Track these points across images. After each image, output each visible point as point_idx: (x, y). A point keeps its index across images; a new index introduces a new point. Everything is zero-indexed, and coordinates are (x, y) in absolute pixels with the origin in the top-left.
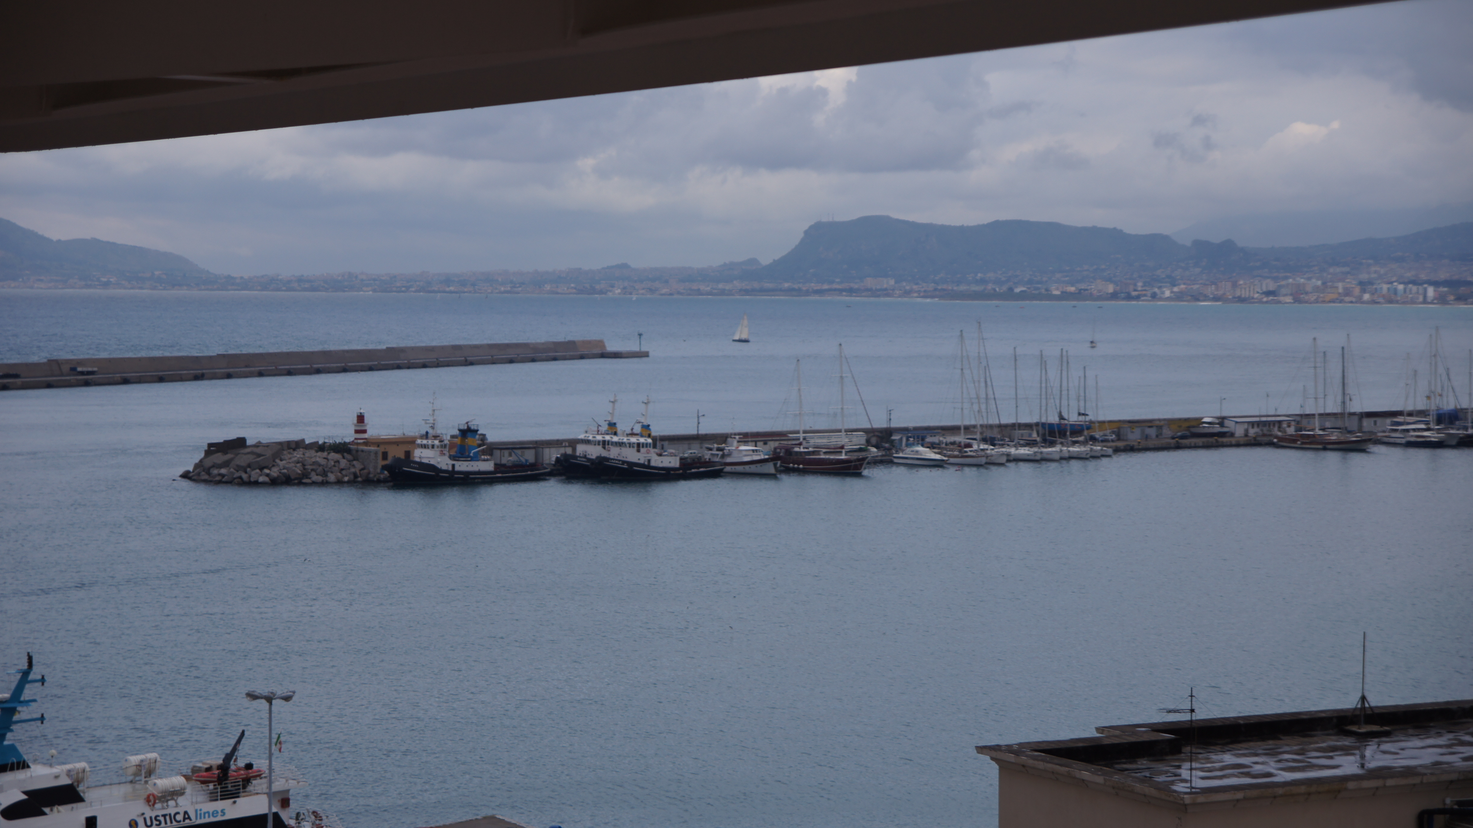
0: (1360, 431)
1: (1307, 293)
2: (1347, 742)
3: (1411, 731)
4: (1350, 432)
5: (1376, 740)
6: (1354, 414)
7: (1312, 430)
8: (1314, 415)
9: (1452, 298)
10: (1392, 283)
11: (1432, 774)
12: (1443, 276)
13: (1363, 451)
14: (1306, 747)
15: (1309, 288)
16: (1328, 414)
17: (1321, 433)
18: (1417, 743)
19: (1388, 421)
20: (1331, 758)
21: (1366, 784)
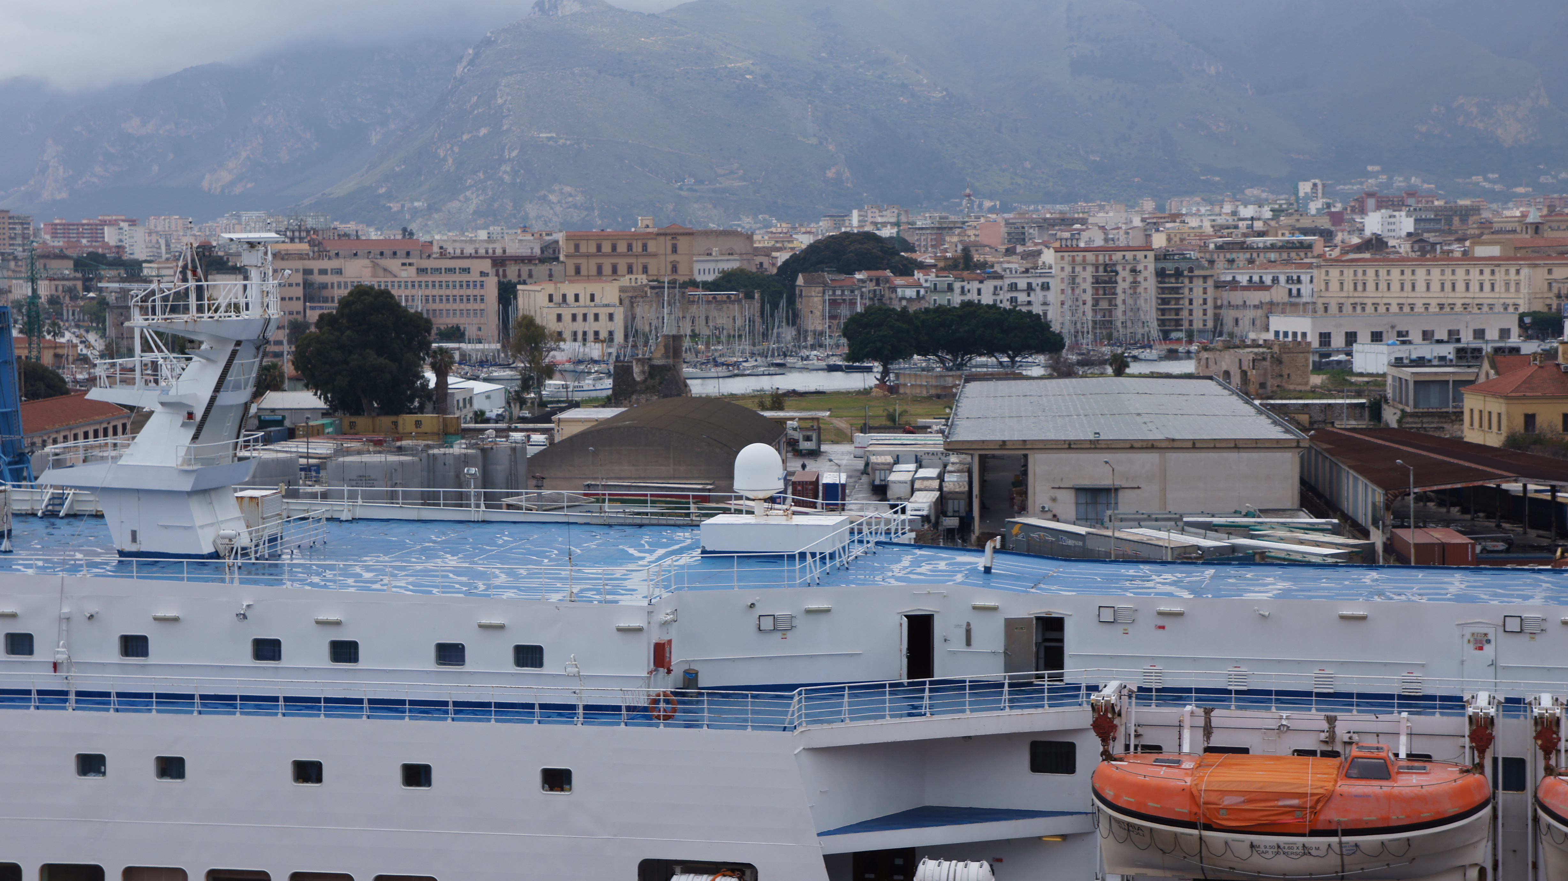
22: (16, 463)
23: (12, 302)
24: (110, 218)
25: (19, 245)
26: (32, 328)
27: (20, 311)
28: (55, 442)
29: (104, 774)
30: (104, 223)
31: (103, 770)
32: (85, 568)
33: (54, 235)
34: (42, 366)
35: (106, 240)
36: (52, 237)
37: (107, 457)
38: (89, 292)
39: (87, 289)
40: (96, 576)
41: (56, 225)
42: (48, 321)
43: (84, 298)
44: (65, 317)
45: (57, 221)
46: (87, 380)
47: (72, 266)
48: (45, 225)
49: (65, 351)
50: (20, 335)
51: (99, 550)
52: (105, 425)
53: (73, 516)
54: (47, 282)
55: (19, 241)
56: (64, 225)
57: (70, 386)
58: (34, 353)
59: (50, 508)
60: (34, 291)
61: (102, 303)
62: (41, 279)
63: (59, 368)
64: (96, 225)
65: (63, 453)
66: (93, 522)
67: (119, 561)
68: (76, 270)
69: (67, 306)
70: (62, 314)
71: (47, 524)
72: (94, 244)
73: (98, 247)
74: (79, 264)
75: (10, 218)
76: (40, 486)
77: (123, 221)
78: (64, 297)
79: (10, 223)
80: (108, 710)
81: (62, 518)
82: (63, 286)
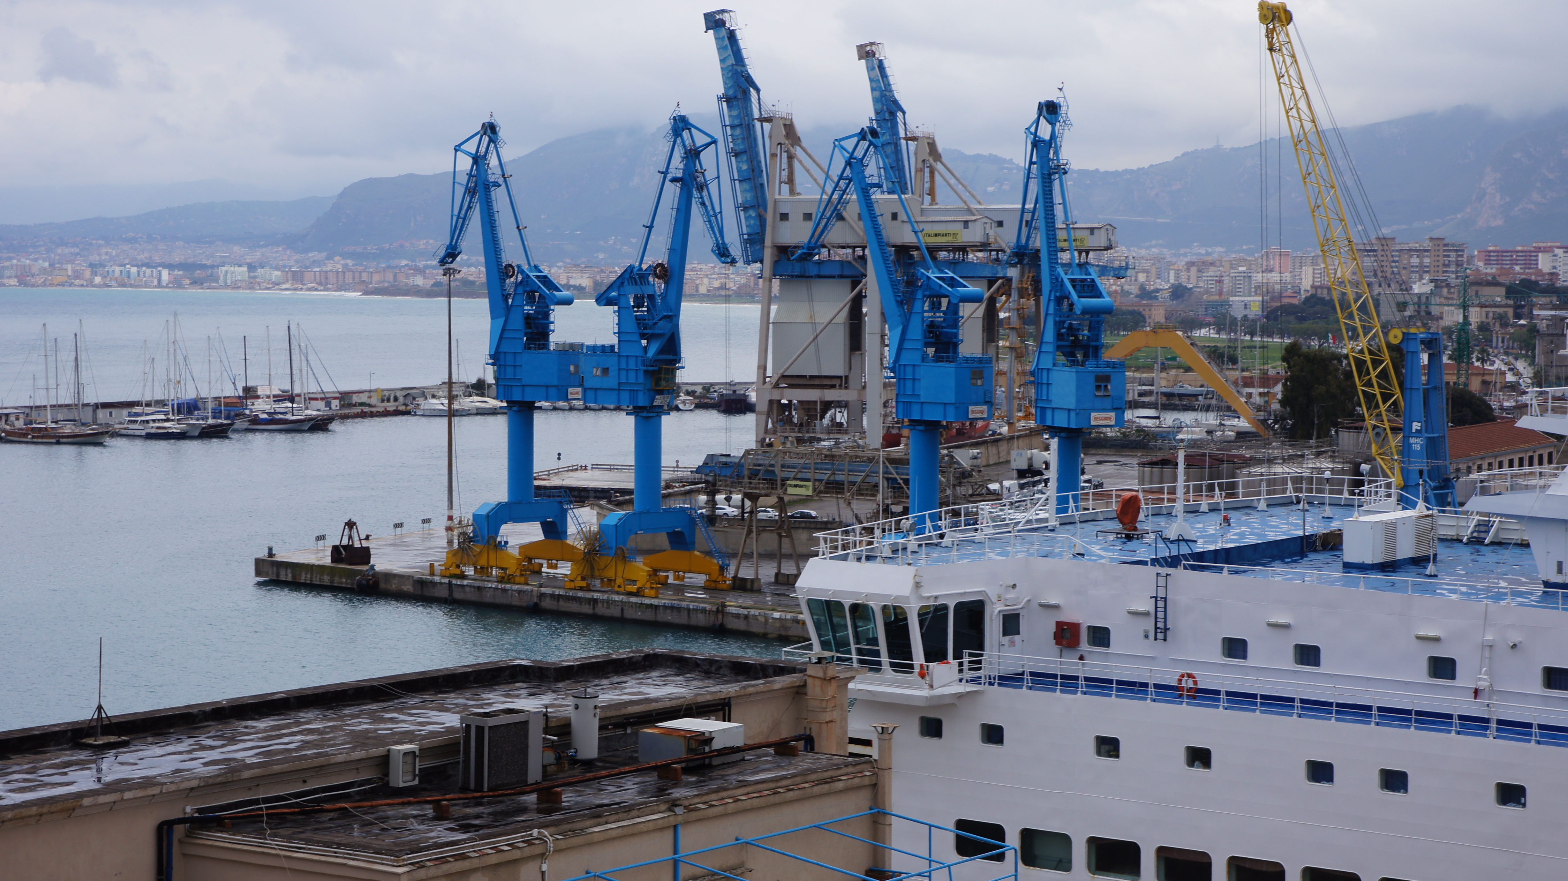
0: (95, 423)
1: (33, 276)
2: (82, 755)
3: (150, 739)
4: (83, 424)
5: (114, 751)
6: (88, 405)
7: (44, 423)
8: (45, 407)
9: (188, 281)
10: (124, 265)
11: (171, 783)
12: (177, 258)
13: (100, 444)
14: (38, 765)
15: (35, 270)
16: (61, 406)
17: (53, 425)
18: (157, 750)
19: (125, 412)
20: (65, 774)
21: (102, 799)
22: (1441, 488)
23: (1443, 329)
24: (1544, 245)
25: (1452, 272)
26: (1461, 354)
27: (1450, 337)
28: (1480, 469)
29: (1524, 805)
30: (1539, 250)
31: (1523, 801)
32: (1509, 597)
33: (1488, 263)
34: (1470, 392)
35: (1540, 267)
36: (1485, 264)
37: (1534, 487)
38: (1520, 319)
39: (1518, 316)
40: (1520, 605)
41: (1490, 252)
42: (1476, 348)
43: (1514, 325)
44: (1494, 345)
45: (1491, 248)
46: (1514, 407)
47: (1504, 293)
48: (1479, 252)
49: (1493, 378)
50: (1449, 362)
51: (1524, 580)
52: (1531, 454)
53: (1498, 544)
54: (1478, 309)
55: (1453, 268)
56: (1498, 252)
57: (1497, 413)
58: (1462, 380)
59: (1475, 534)
60: (1466, 317)
61: (1533, 330)
62: (1473, 305)
63: (1486, 395)
64: (1531, 252)
65: (1488, 480)
66: (1519, 551)
67: (1544, 592)
68: (1507, 298)
69: (1497, 333)
70: (1491, 341)
71: (1473, 551)
72: (1527, 271)
73: (1531, 274)
74: (1511, 291)
75: (1445, 245)
76: (1466, 513)
77: (1558, 247)
78: (1494, 324)
79: (1445, 251)
80: (1529, 741)
81: (1487, 545)
82: (1494, 313)
